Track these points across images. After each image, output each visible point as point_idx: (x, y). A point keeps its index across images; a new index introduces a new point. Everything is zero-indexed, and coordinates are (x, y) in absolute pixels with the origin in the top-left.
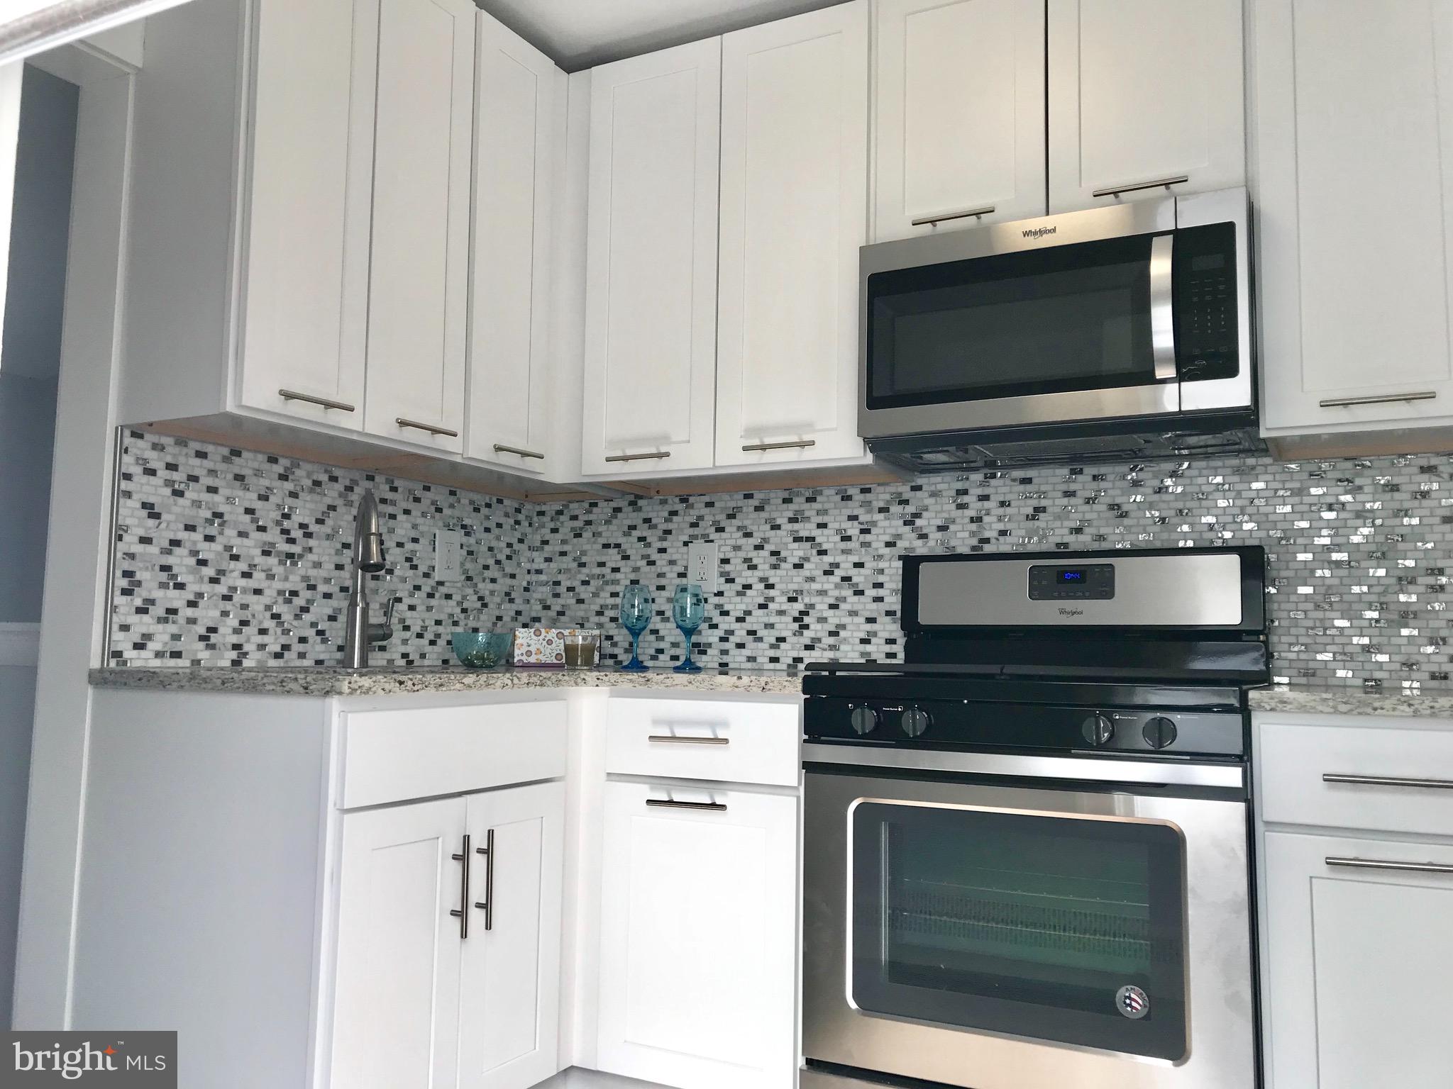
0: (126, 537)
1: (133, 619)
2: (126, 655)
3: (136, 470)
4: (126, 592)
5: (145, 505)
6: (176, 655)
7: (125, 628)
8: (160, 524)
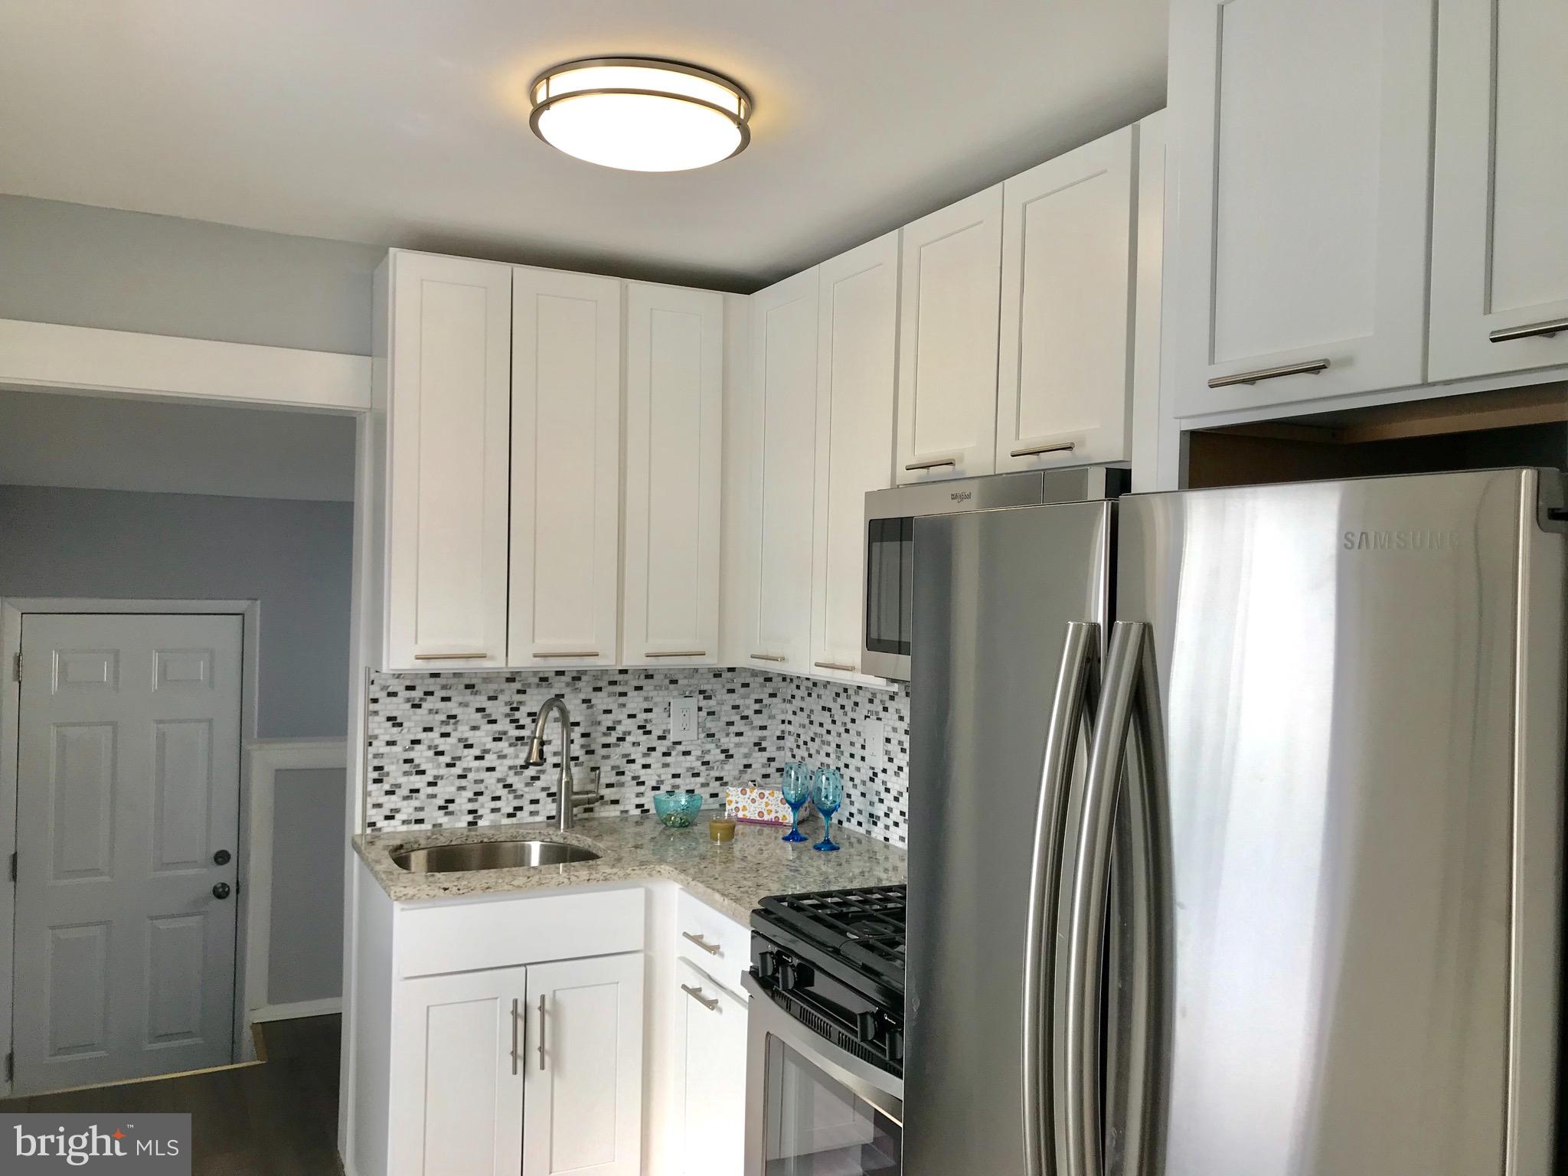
0: (375, 743)
1: (383, 799)
2: (379, 825)
3: (381, 695)
4: (376, 781)
5: (389, 719)
6: (420, 821)
7: (378, 806)
8: (402, 730)
